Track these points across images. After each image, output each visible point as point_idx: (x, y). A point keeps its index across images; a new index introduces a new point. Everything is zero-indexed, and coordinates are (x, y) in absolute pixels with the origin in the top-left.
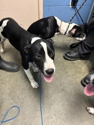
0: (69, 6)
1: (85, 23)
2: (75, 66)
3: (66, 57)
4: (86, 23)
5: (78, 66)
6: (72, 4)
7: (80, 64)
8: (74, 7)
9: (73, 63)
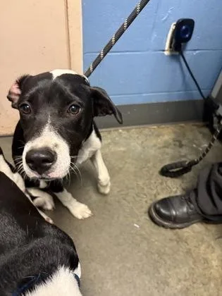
0: (164, 51)
1: (206, 97)
2: (189, 252)
3: (158, 219)
4: (208, 97)
5: (197, 250)
6: (170, 47)
7: (203, 241)
8: (177, 53)
9: (180, 240)
